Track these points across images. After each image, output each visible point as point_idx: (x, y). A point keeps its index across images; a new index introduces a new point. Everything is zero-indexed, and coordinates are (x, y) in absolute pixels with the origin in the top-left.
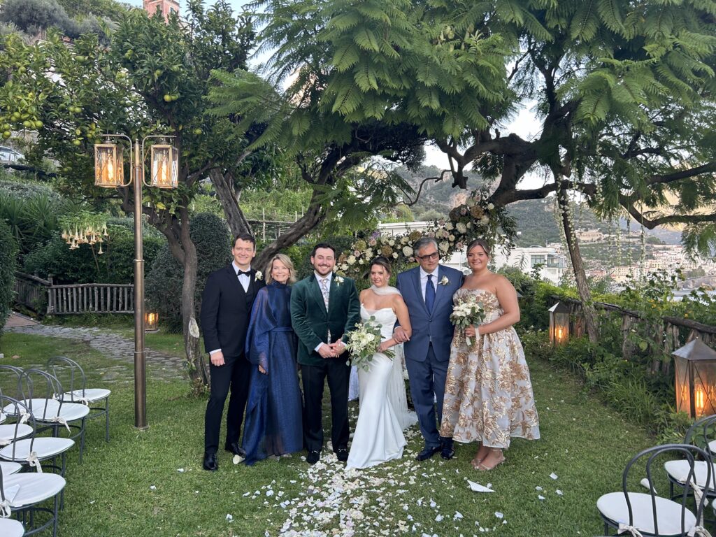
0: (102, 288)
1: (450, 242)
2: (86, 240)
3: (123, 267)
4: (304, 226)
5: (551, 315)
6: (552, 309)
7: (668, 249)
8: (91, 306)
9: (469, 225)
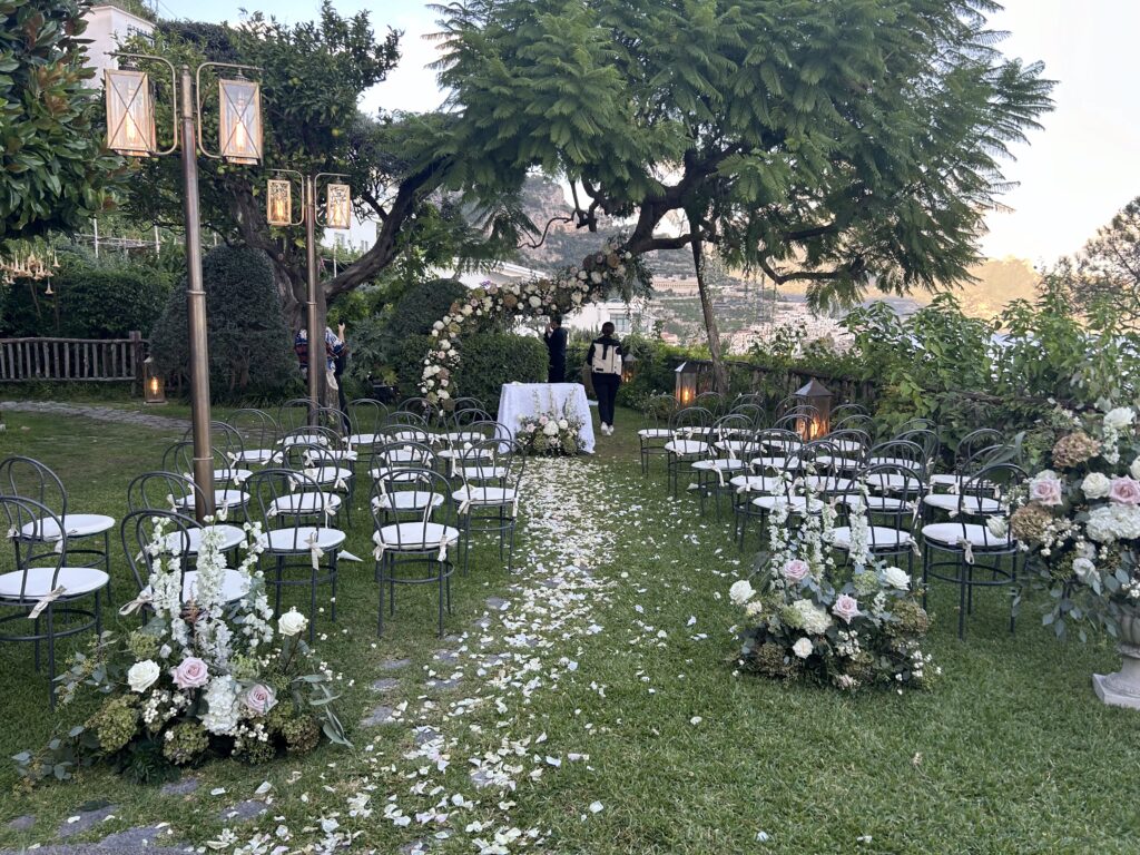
0: (55, 345)
1: (583, 292)
2: (29, 273)
3: (89, 314)
4: (371, 264)
5: (678, 376)
6: (679, 369)
7: (790, 308)
8: (38, 371)
9: (605, 274)
